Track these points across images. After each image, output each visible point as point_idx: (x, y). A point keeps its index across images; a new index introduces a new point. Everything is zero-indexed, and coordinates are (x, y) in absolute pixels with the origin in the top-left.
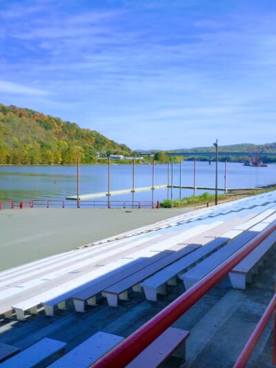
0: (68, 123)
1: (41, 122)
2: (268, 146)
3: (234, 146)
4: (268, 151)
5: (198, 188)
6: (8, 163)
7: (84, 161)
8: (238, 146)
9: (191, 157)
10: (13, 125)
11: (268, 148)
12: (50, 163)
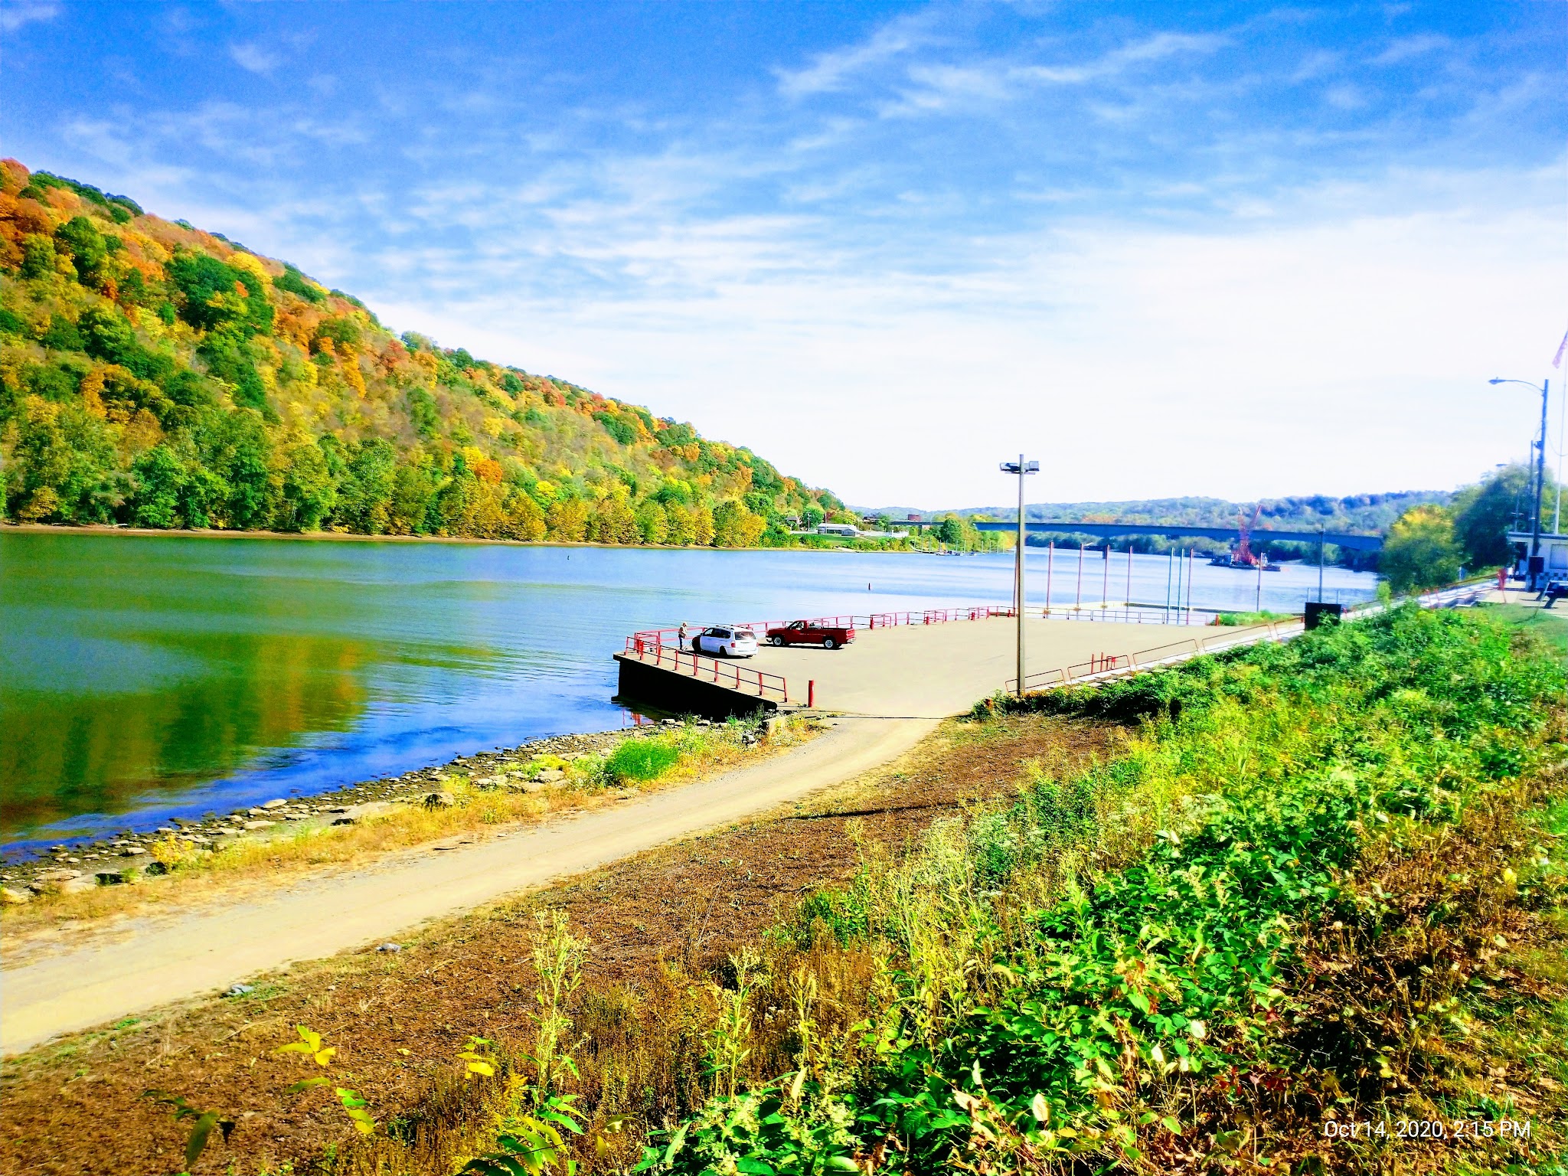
0: (669, 423)
1: (606, 422)
2: (1270, 508)
3: (1158, 504)
4: (1271, 524)
5: (1195, 610)
6: (587, 539)
7: (767, 539)
8: (1171, 506)
9: (1063, 536)
10: (544, 429)
11: (1270, 514)
12: (686, 542)
